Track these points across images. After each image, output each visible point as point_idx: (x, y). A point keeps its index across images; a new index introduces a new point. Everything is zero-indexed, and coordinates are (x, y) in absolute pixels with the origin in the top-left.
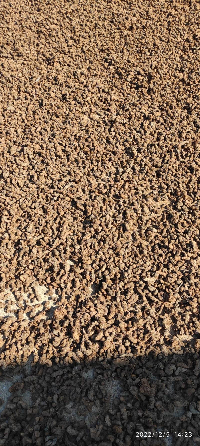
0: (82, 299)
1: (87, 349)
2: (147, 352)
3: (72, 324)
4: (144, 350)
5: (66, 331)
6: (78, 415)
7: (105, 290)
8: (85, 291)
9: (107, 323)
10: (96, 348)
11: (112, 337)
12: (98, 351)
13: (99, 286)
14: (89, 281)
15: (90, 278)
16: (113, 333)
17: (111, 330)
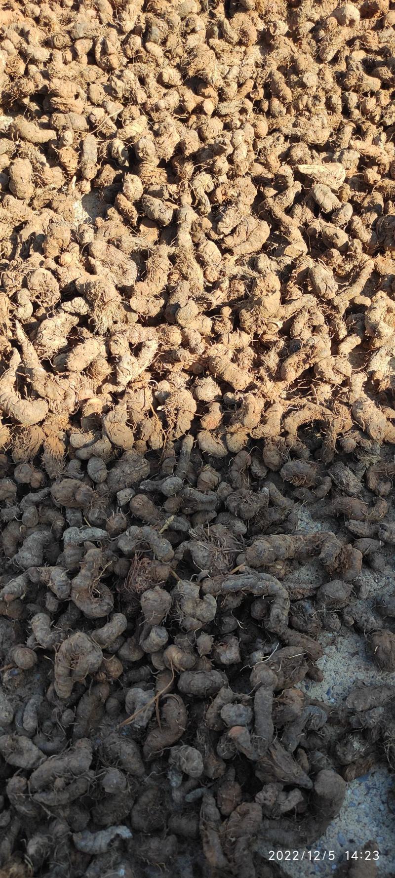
0: (36, 227)
2: (288, 420)
4: (279, 416)
7: (134, 204)
8: (52, 208)
9: (125, 312)
10: (62, 392)
11: (141, 361)
12: (75, 410)
13: (110, 190)
14: (75, 174)
15: (77, 160)
16: (148, 343)
17: (140, 334)
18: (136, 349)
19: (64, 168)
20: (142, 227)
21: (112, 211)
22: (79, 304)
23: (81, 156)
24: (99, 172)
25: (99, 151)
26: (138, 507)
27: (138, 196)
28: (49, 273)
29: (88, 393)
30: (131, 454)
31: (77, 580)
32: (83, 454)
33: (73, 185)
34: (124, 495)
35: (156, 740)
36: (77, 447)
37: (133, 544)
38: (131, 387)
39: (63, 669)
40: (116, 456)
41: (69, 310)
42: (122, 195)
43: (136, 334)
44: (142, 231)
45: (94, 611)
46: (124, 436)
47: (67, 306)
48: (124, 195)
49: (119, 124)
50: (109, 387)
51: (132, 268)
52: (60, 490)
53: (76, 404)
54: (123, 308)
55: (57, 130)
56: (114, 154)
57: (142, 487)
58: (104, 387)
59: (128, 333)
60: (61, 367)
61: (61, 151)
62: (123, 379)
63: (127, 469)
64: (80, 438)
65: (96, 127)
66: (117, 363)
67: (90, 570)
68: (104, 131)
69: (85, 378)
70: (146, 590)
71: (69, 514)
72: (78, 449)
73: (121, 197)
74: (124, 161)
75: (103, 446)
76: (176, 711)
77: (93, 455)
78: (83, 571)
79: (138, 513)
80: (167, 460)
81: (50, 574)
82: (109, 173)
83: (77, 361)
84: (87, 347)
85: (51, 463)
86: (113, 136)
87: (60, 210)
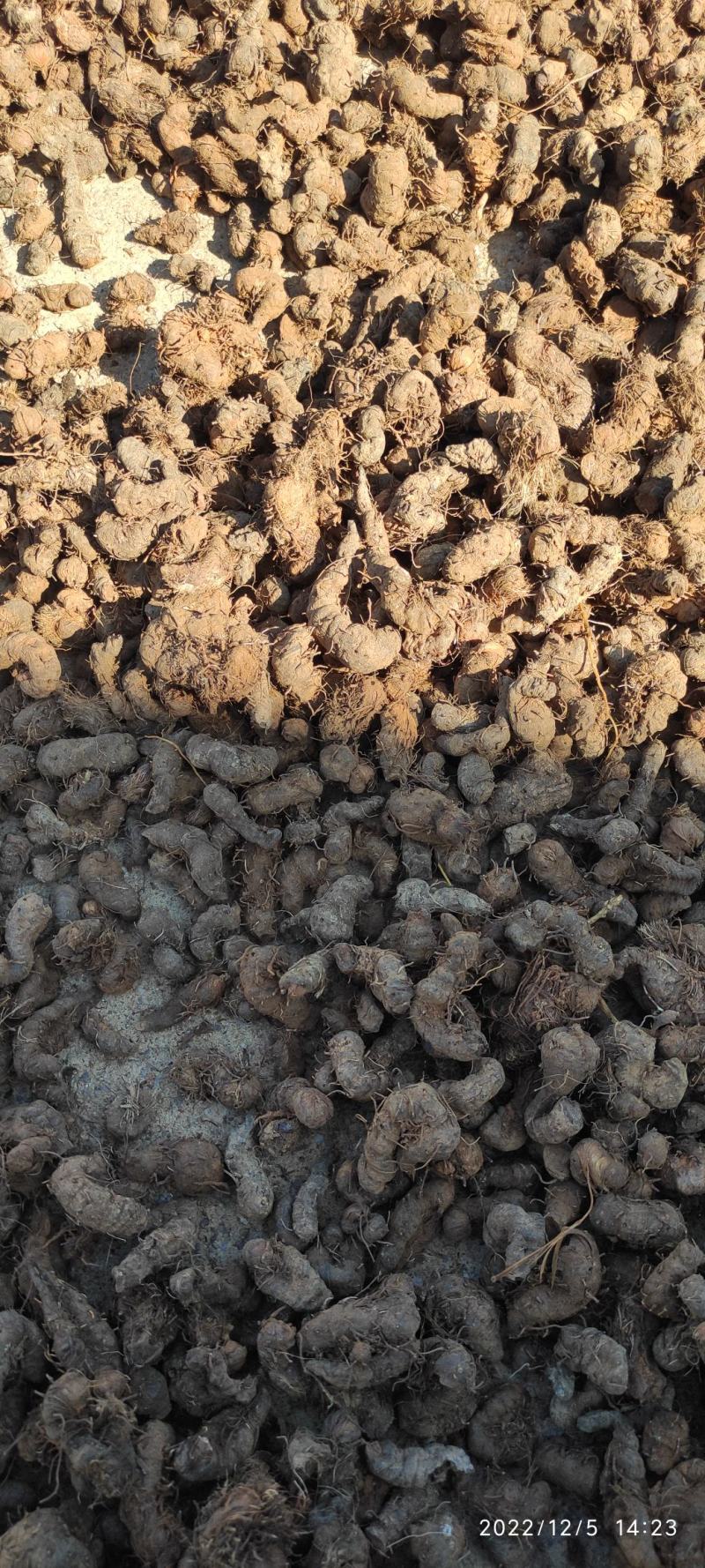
0: (404, 287)
1: (355, 619)
3: (283, 434)
5: (224, 476)
6: (183, 1093)
7: (598, 264)
8: (436, 253)
9: (564, 480)
10: (434, 622)
11: (587, 582)
12: (449, 657)
13: (554, 231)
14: (488, 189)
15: (497, 163)
16: (608, 549)
17: (592, 529)
18: (581, 558)
19: (470, 175)
20: (609, 314)
21: (553, 274)
22: (481, 453)
23: (507, 154)
24: (537, 193)
25: (545, 150)
26: (546, 863)
27: (610, 250)
28: (430, 383)
29: (479, 630)
30: (543, 759)
31: (428, 985)
32: (455, 745)
33: (479, 212)
34: (519, 835)
35: (539, 1307)
36: (445, 728)
37: (539, 935)
38: (559, 630)
39: (385, 1144)
40: (516, 758)
41: (458, 460)
42: (581, 245)
43: (585, 528)
44: (606, 321)
45: (453, 1047)
46: (539, 725)
47: (457, 452)
48: (586, 244)
49: (590, 99)
50: (518, 624)
51: (584, 393)
52: (411, 806)
53: (453, 647)
54: (562, 473)
55: (466, 98)
56: (575, 159)
57: (554, 826)
58: (506, 621)
59: (569, 524)
60: (429, 570)
61: (471, 141)
62: (550, 613)
63: (532, 786)
64: (450, 714)
65: (543, 100)
66: (544, 580)
67: (454, 970)
68: (557, 110)
69: (476, 600)
70: (552, 1027)
71: (409, 853)
72: (444, 733)
73: (579, 247)
74: (593, 176)
75: (498, 738)
76: (585, 1265)
77: (474, 751)
78: (441, 970)
79: (544, 876)
80: (613, 784)
81: (375, 962)
82: (557, 196)
83: (467, 565)
84: (491, 540)
85: (394, 751)
86: (576, 122)
87: (450, 258)
